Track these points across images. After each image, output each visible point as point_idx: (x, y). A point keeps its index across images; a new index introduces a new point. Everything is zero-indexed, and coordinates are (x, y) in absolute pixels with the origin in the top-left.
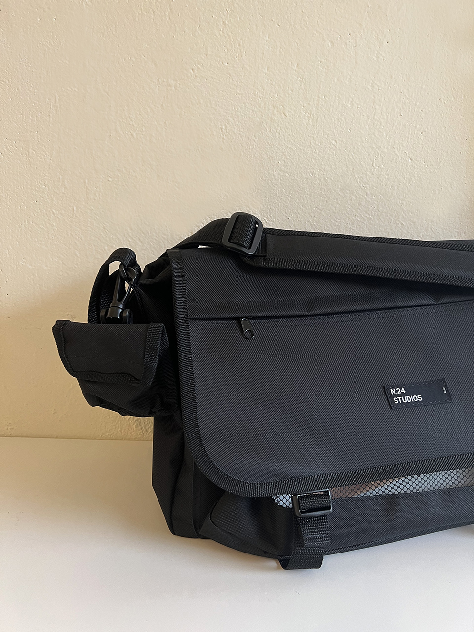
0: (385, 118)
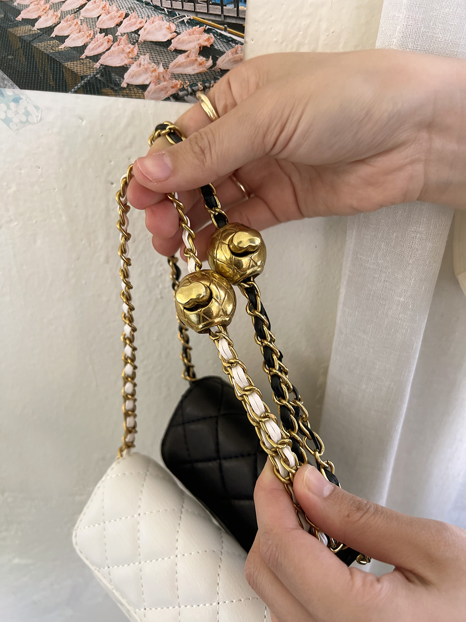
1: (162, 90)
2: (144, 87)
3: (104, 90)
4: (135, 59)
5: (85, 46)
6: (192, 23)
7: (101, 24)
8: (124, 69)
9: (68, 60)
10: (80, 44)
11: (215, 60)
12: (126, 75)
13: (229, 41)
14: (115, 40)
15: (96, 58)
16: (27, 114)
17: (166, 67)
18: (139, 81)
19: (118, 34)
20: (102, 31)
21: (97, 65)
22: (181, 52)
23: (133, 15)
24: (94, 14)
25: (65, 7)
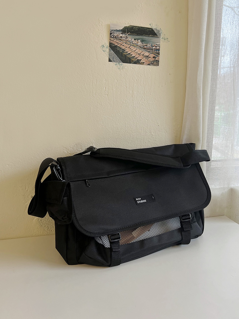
0: (137, 106)
1: (147, 63)
2: (144, 63)
3: (137, 63)
4: (143, 58)
5: (135, 56)
6: (152, 53)
7: (138, 53)
8: (141, 60)
9: (132, 58)
10: (134, 56)
11: (155, 59)
12: (141, 61)
13: (157, 56)
14: (140, 55)
15: (137, 58)
16: (123, 67)
17: (148, 60)
18: (143, 62)
19: (141, 54)
20: (138, 54)
21: (137, 59)
22: (150, 57)
23: (143, 52)
24: (137, 52)
25: (133, 50)
